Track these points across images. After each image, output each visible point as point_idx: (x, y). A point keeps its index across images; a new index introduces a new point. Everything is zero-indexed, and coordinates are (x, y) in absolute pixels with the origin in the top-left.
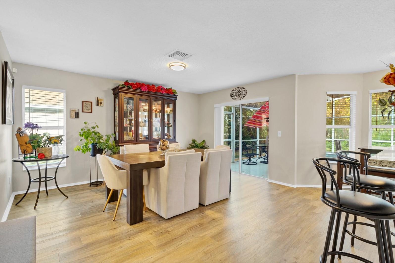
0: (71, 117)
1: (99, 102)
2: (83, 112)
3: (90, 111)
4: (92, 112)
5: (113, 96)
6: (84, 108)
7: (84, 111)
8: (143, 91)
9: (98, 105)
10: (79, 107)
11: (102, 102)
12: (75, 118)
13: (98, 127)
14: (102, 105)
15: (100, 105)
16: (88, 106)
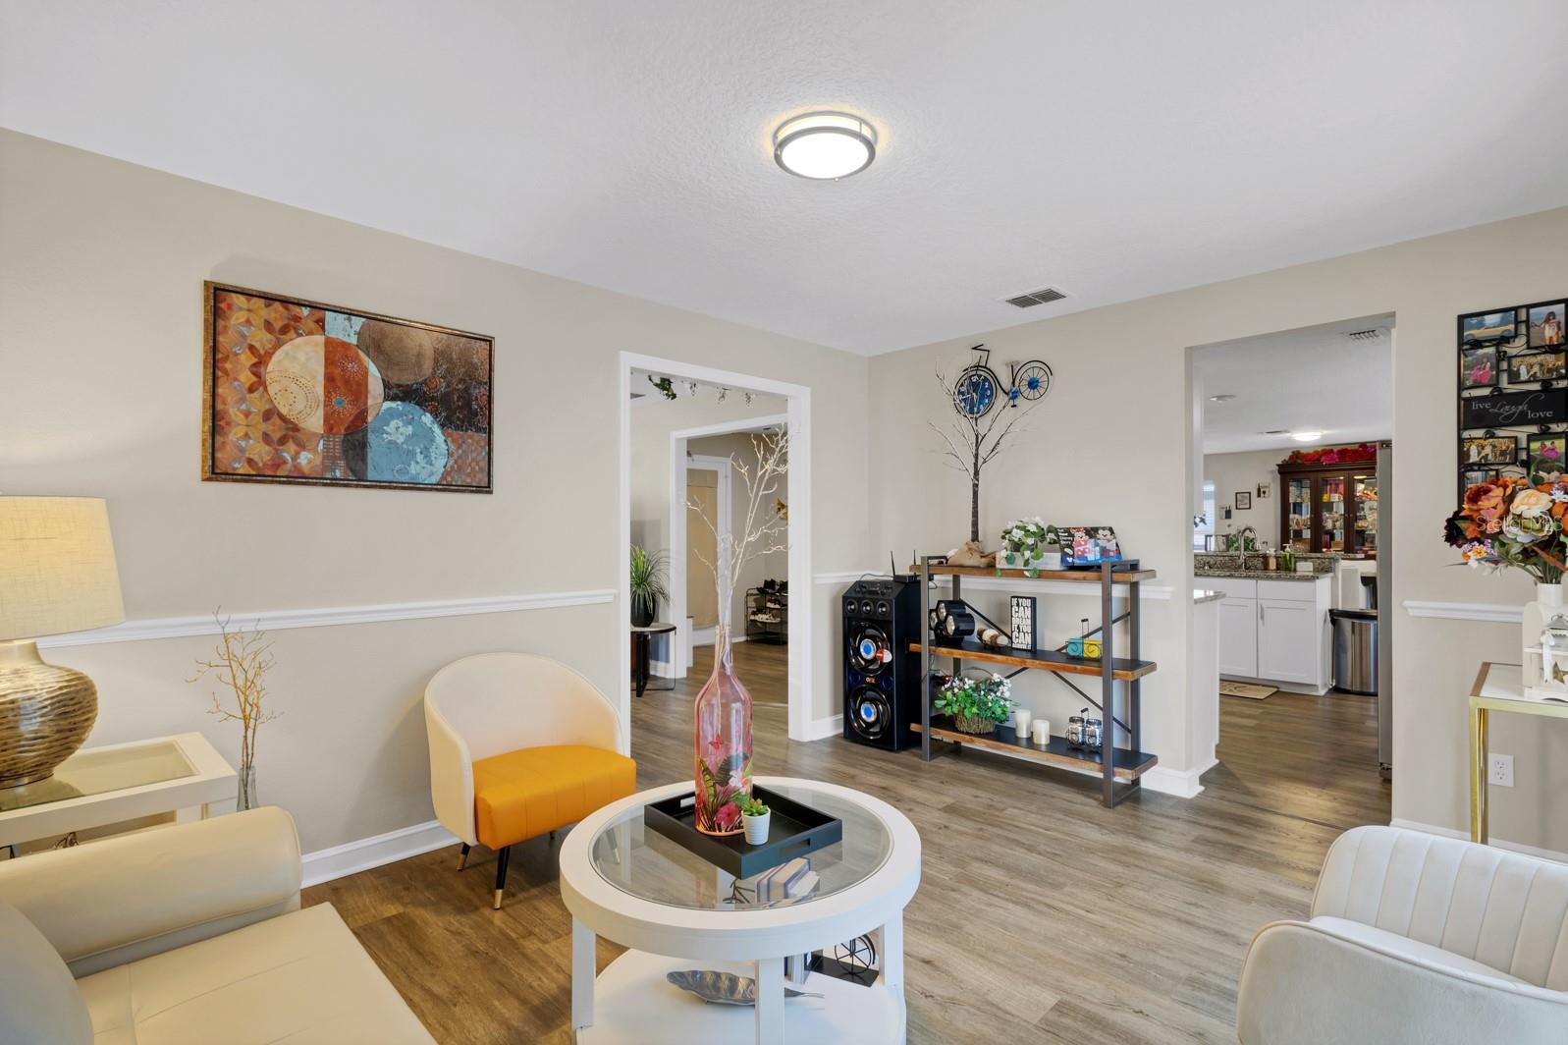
0: (1221, 518)
1: (1262, 490)
2: (1237, 508)
3: (1248, 506)
4: (1250, 508)
5: (1279, 476)
6: (1239, 502)
7: (1239, 506)
9: (1259, 496)
10: (1232, 502)
11: (1265, 489)
12: (1226, 518)
13: (1251, 531)
14: (1266, 494)
15: (1262, 495)
16: (1243, 500)
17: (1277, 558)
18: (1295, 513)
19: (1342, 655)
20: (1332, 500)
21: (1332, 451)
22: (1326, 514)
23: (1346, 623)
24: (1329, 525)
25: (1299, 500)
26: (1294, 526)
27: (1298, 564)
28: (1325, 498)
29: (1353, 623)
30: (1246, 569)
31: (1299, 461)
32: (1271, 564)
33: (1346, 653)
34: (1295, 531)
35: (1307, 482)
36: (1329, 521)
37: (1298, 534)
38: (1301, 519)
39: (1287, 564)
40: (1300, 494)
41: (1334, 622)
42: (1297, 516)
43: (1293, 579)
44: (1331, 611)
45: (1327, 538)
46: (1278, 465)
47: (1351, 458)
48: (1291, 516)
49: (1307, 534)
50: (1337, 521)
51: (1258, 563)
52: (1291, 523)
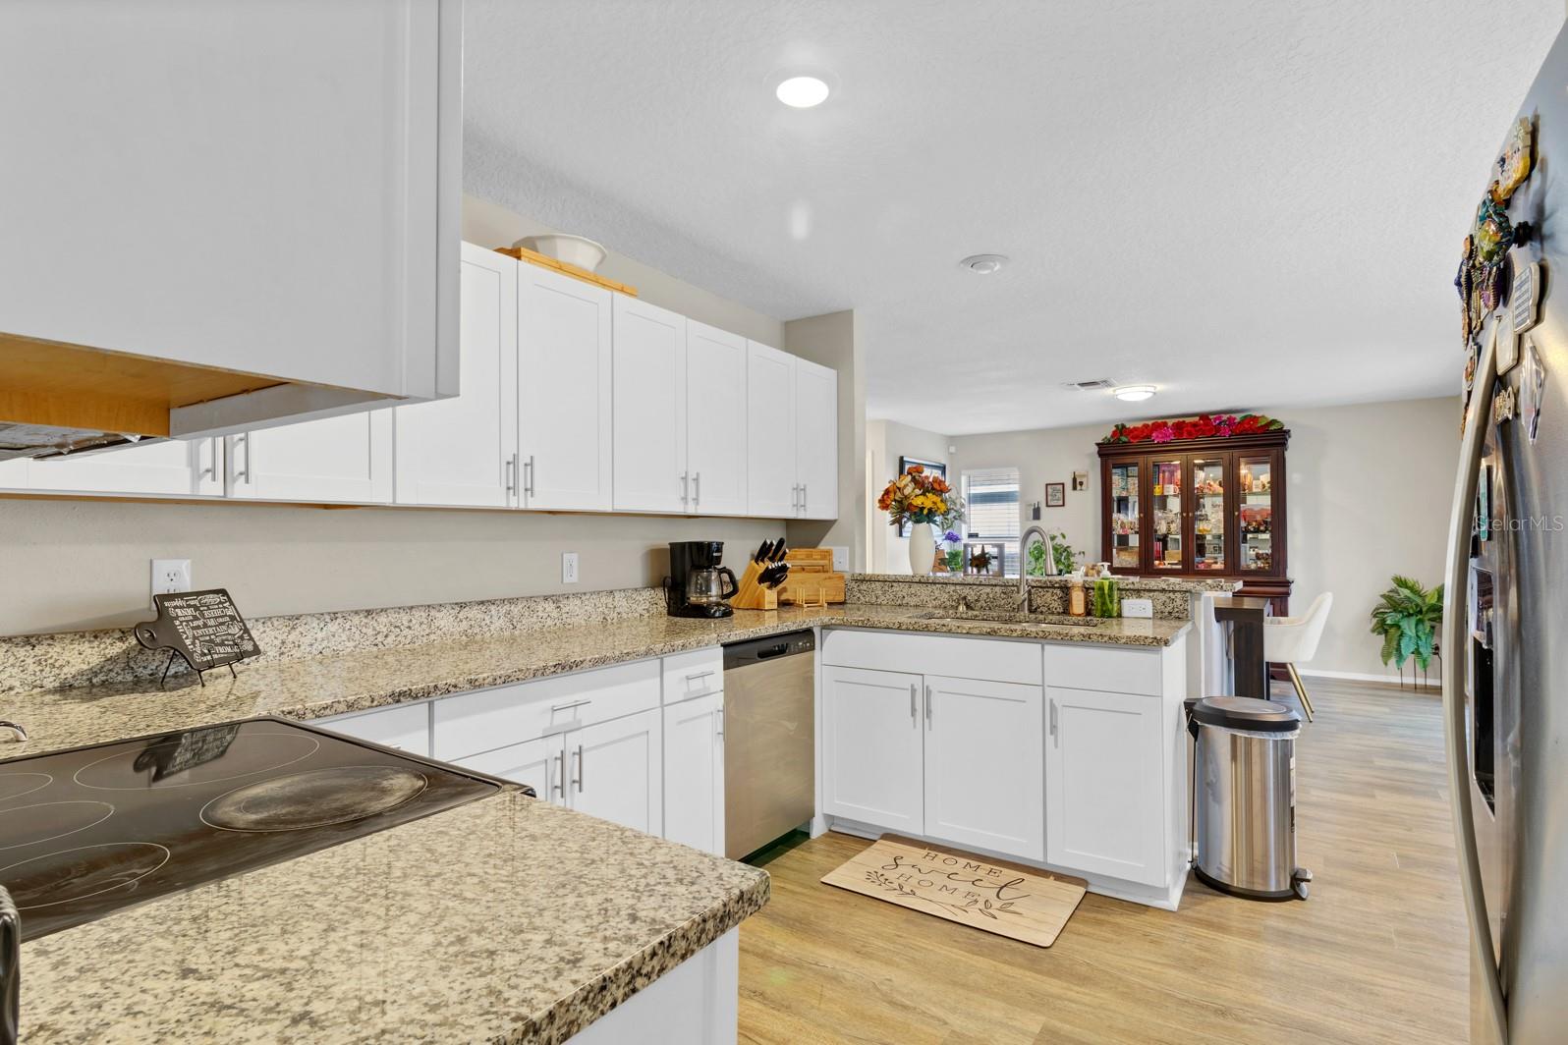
0: (1026, 520)
1: (1078, 481)
2: (1047, 506)
3: (1061, 503)
4: (1063, 505)
5: (1100, 460)
6: (1049, 498)
7: (1049, 504)
8: (1158, 443)
9: (1075, 488)
10: (1039, 497)
11: (1084, 480)
12: (1034, 518)
13: (1064, 537)
14: (1084, 487)
15: (1078, 487)
16: (1056, 493)
17: (1087, 589)
18: (1119, 511)
19: (1213, 806)
20: (1166, 494)
21: (1165, 424)
22: (1158, 514)
23: (1220, 736)
24: (1162, 528)
25: (1124, 494)
26: (1118, 530)
27: (1126, 603)
28: (1157, 491)
29: (1234, 738)
30: (1030, 611)
31: (1124, 439)
32: (1074, 602)
33: (1218, 800)
34: (1119, 536)
35: (1133, 470)
36: (1163, 522)
37: (1123, 540)
38: (1128, 519)
39: (1104, 603)
40: (1125, 485)
41: (1194, 729)
42: (1122, 516)
43: (1114, 642)
44: (1189, 706)
45: (1158, 546)
46: (1098, 444)
47: (1190, 434)
48: (1115, 515)
49: (1134, 541)
50: (1172, 522)
51: (1052, 599)
52: (1114, 525)
